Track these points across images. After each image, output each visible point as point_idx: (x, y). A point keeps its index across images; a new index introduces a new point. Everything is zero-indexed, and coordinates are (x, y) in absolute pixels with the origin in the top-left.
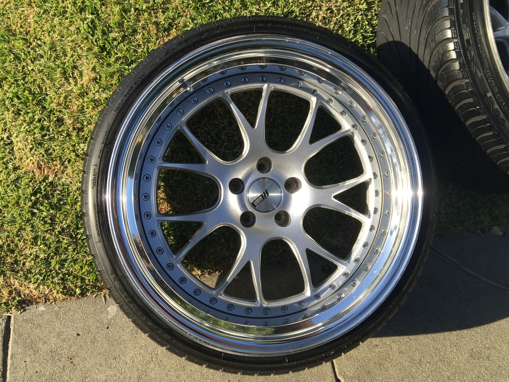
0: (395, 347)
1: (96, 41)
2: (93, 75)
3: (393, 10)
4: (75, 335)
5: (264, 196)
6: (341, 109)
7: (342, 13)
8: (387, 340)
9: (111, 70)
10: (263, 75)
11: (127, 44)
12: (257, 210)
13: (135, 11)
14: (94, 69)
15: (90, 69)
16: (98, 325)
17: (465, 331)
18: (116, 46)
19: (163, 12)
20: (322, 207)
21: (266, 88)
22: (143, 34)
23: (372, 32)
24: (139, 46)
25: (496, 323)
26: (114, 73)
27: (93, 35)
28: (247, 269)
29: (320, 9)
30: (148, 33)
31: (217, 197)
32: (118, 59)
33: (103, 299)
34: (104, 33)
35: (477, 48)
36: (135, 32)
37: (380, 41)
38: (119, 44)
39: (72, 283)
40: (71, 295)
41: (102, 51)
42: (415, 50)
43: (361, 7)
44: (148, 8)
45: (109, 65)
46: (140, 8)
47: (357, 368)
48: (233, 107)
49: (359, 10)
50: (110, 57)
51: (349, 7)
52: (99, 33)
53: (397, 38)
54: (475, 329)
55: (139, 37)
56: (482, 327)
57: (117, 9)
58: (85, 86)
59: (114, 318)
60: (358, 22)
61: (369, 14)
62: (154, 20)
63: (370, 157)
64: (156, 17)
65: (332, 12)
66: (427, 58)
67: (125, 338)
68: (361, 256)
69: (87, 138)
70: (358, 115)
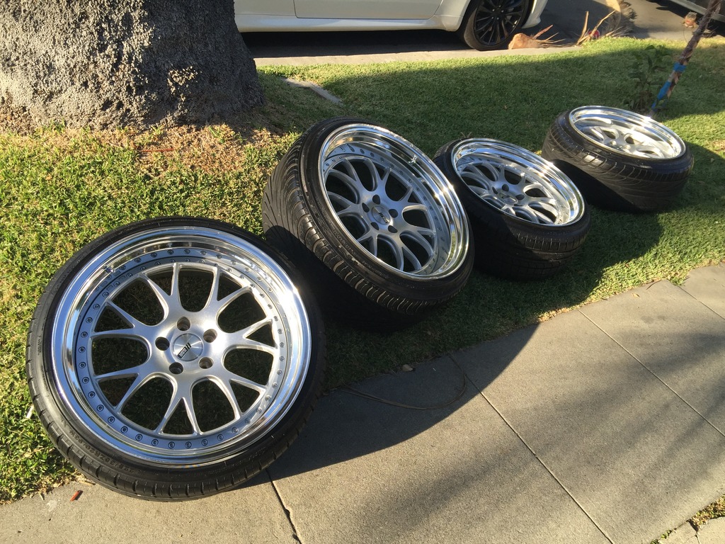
0: (334, 473)
1: (16, 263)
2: (14, 292)
3: (269, 206)
4: (16, 532)
5: (188, 348)
6: (239, 274)
7: (233, 215)
8: (326, 469)
9: (32, 285)
10: (172, 258)
11: (46, 261)
12: (183, 360)
13: (52, 235)
14: (14, 287)
15: (11, 287)
16: (39, 519)
17: (392, 447)
18: (36, 265)
19: (78, 232)
20: (238, 347)
21: (176, 266)
22: (61, 252)
23: (261, 226)
24: (58, 261)
25: (417, 436)
26: (35, 287)
27: (12, 259)
28: (182, 405)
29: (215, 214)
30: (66, 250)
31: (147, 354)
32: (37, 275)
33: (41, 496)
34: (23, 256)
35: (324, 218)
36: (53, 250)
37: (266, 229)
38: (38, 262)
39: (7, 486)
40: (6, 499)
41: (23, 271)
42: (287, 229)
43: (248, 209)
44: (64, 231)
45: (29, 281)
46: (56, 232)
47: (303, 496)
48: (150, 282)
49: (246, 212)
50: (30, 275)
51: (238, 210)
52: (18, 255)
53: (275, 224)
54: (400, 444)
55: (57, 253)
56: (406, 441)
57: (34, 236)
58: (6, 303)
59: (55, 510)
60: (247, 220)
61: (256, 214)
62: (70, 239)
63: (269, 306)
64: (72, 237)
65: (225, 215)
66: (296, 232)
67: (69, 524)
68: (278, 382)
69: (10, 348)
70: (254, 277)
